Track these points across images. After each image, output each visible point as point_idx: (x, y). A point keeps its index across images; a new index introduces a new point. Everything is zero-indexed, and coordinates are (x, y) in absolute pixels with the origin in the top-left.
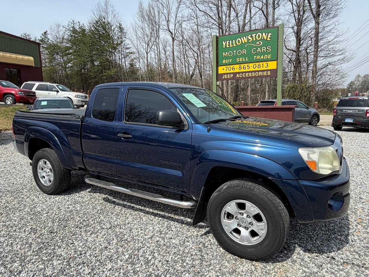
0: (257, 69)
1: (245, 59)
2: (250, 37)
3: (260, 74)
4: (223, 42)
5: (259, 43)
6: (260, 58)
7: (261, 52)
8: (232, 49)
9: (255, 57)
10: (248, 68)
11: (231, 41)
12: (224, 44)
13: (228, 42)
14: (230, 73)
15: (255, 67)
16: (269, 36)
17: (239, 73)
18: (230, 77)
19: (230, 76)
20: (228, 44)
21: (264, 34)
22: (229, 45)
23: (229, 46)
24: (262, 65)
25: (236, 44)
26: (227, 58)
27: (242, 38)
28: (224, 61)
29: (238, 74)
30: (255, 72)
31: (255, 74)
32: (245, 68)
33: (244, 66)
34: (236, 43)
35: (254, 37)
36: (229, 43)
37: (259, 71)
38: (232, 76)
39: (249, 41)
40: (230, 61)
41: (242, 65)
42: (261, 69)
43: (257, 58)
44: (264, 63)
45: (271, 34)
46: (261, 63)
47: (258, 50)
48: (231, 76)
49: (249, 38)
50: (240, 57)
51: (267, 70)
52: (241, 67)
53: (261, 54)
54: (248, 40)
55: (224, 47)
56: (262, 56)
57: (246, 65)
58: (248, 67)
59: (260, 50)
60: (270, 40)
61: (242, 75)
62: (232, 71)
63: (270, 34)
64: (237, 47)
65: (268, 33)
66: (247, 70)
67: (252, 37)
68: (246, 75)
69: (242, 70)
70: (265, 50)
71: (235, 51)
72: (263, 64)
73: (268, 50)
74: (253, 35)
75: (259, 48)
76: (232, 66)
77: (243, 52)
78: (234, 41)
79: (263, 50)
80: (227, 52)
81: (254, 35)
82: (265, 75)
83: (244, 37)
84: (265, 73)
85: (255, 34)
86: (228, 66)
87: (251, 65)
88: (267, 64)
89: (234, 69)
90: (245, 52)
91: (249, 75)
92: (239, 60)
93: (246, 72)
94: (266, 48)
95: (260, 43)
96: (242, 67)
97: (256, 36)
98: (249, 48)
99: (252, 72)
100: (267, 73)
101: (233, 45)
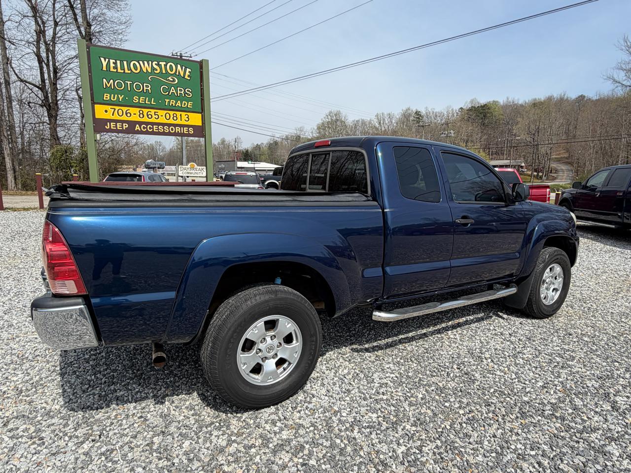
0: (171, 121)
1: (150, 101)
2: (156, 64)
3: (177, 130)
4: (102, 59)
5: (172, 80)
6: (176, 104)
7: (177, 94)
8: (124, 76)
9: (167, 100)
10: (157, 117)
11: (118, 62)
12: (105, 64)
13: (112, 61)
14: (123, 122)
15: (168, 118)
16: (187, 73)
17: (140, 123)
18: (122, 127)
19: (122, 125)
20: (112, 65)
21: (179, 66)
22: (115, 68)
23: (115, 70)
24: (179, 117)
25: (131, 70)
26: (112, 91)
27: (141, 62)
28: (107, 97)
29: (137, 125)
30: (169, 125)
31: (169, 129)
32: (150, 116)
33: (149, 113)
34: (129, 69)
35: (163, 66)
36: (115, 63)
37: (175, 125)
38: (126, 126)
39: (155, 72)
40: (121, 98)
41: (145, 111)
42: (178, 122)
43: (171, 103)
44: (183, 114)
45: (190, 70)
46: (178, 113)
47: (171, 91)
48: (124, 127)
49: (155, 66)
50: (139, 95)
51: (188, 126)
52: (142, 114)
53: (177, 98)
54: (153, 69)
55: (104, 69)
56: (179, 102)
57: (153, 111)
58: (155, 115)
59: (174, 91)
60: (189, 78)
61: (147, 128)
62: (124, 118)
63: (188, 70)
64: (133, 77)
65: (186, 68)
66: (153, 120)
67: (158, 65)
68: (153, 128)
69: (146, 119)
70: (182, 92)
71: (129, 82)
72: (181, 115)
73: (187, 93)
74: (160, 63)
75: (173, 88)
76: (125, 109)
77: (145, 88)
78: (125, 63)
79: (179, 92)
80: (112, 81)
81: (163, 64)
82: (185, 132)
83: (146, 62)
84: (185, 130)
85: (165, 63)
86: (117, 108)
87: (161, 113)
88: (187, 116)
89: (129, 115)
90: (149, 88)
91: (158, 129)
92: (137, 100)
93: (153, 124)
94: (185, 91)
95: (174, 81)
96: (145, 114)
97: (166, 65)
98: (156, 84)
99: (164, 125)
100: (189, 131)
101: (124, 70)
